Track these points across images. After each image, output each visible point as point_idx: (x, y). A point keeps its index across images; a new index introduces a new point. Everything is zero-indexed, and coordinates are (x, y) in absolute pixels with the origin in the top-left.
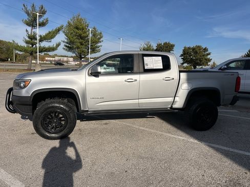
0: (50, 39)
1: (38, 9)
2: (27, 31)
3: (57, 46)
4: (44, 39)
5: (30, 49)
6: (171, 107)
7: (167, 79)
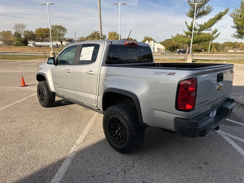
0: (209, 28)
2: (186, 23)
3: (213, 34)
4: (203, 28)
5: (186, 40)
6: (97, 107)
7: (90, 73)
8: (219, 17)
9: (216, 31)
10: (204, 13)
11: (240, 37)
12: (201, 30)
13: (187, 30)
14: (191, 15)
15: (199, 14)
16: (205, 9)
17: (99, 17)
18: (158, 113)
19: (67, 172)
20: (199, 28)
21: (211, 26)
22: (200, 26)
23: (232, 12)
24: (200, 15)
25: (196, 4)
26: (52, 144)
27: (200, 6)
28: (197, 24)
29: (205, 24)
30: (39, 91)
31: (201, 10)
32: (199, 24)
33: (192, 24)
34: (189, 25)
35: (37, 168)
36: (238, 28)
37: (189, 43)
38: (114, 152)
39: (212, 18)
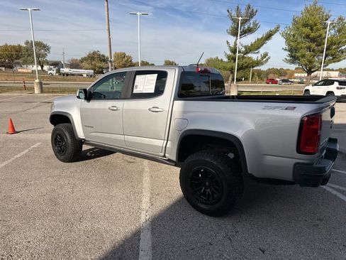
1: (243, 11)
2: (228, 43)
3: (262, 58)
4: (249, 49)
5: (229, 66)
6: (165, 156)
7: (154, 110)
8: (269, 36)
9: (266, 55)
10: (250, 31)
11: (293, 63)
12: (246, 53)
13: (229, 53)
14: (234, 33)
15: (243, 31)
16: (252, 26)
17: (107, 32)
18: (269, 159)
19: (154, 248)
20: (244, 49)
21: (259, 48)
22: (245, 47)
23: (283, 30)
24: (245, 32)
25: (240, 18)
26: (108, 212)
27: (244, 22)
28: (242, 45)
29: (252, 45)
30: (56, 139)
31: (246, 27)
32: (244, 45)
33: (236, 44)
34: (232, 45)
35: (108, 246)
36: (290, 50)
37: (232, 71)
38: (202, 215)
39: (260, 37)
